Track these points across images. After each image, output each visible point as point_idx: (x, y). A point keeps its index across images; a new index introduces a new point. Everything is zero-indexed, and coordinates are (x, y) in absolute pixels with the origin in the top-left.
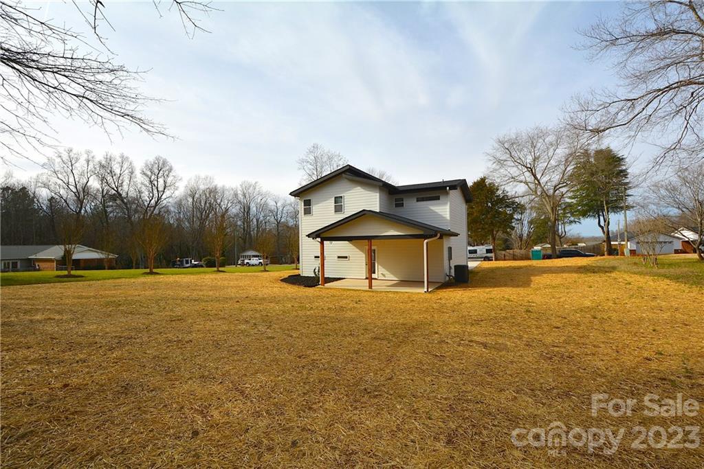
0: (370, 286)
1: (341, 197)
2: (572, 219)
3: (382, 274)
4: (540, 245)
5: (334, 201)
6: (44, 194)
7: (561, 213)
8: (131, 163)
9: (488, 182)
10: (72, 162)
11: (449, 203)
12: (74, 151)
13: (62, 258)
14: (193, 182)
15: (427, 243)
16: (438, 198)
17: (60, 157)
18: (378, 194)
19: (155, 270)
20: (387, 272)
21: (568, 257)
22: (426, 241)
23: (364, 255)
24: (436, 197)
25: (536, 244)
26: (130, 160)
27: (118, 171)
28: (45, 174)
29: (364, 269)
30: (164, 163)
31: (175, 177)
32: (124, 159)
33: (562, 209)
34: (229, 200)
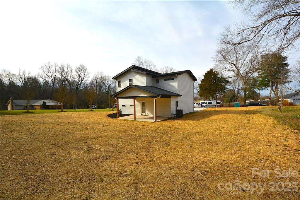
0: (135, 118)
1: (132, 79)
2: (263, 88)
3: (147, 113)
4: (249, 100)
5: (129, 81)
6: (41, 80)
7: (258, 85)
8: (71, 67)
9: (214, 71)
10: (49, 68)
11: (177, 81)
12: (50, 63)
13: (43, 105)
14: (96, 74)
15: (156, 100)
16: (173, 79)
17: (45, 65)
18: (145, 78)
19: (63, 110)
20: (149, 112)
21: (251, 106)
22: (155, 99)
23: (140, 105)
24: (172, 78)
25: (247, 100)
26: (70, 66)
27: (66, 70)
28: (41, 72)
29: (140, 111)
30: (84, 67)
31: (88, 72)
32: (68, 66)
33: (258, 83)
34: (111, 81)
